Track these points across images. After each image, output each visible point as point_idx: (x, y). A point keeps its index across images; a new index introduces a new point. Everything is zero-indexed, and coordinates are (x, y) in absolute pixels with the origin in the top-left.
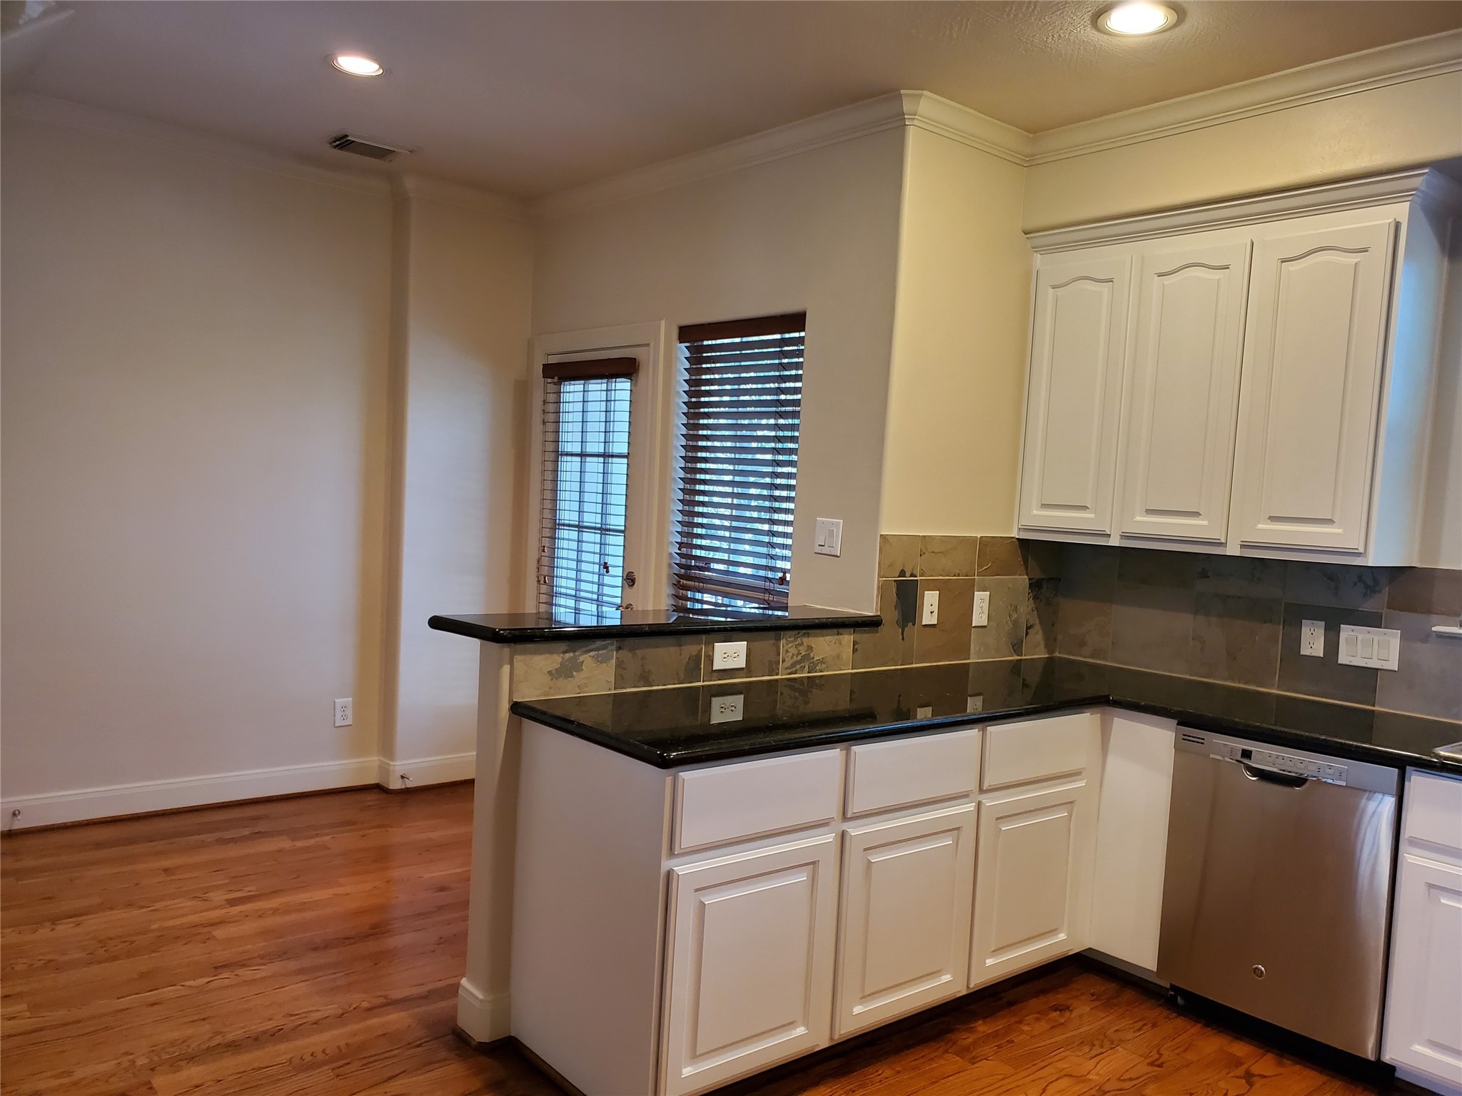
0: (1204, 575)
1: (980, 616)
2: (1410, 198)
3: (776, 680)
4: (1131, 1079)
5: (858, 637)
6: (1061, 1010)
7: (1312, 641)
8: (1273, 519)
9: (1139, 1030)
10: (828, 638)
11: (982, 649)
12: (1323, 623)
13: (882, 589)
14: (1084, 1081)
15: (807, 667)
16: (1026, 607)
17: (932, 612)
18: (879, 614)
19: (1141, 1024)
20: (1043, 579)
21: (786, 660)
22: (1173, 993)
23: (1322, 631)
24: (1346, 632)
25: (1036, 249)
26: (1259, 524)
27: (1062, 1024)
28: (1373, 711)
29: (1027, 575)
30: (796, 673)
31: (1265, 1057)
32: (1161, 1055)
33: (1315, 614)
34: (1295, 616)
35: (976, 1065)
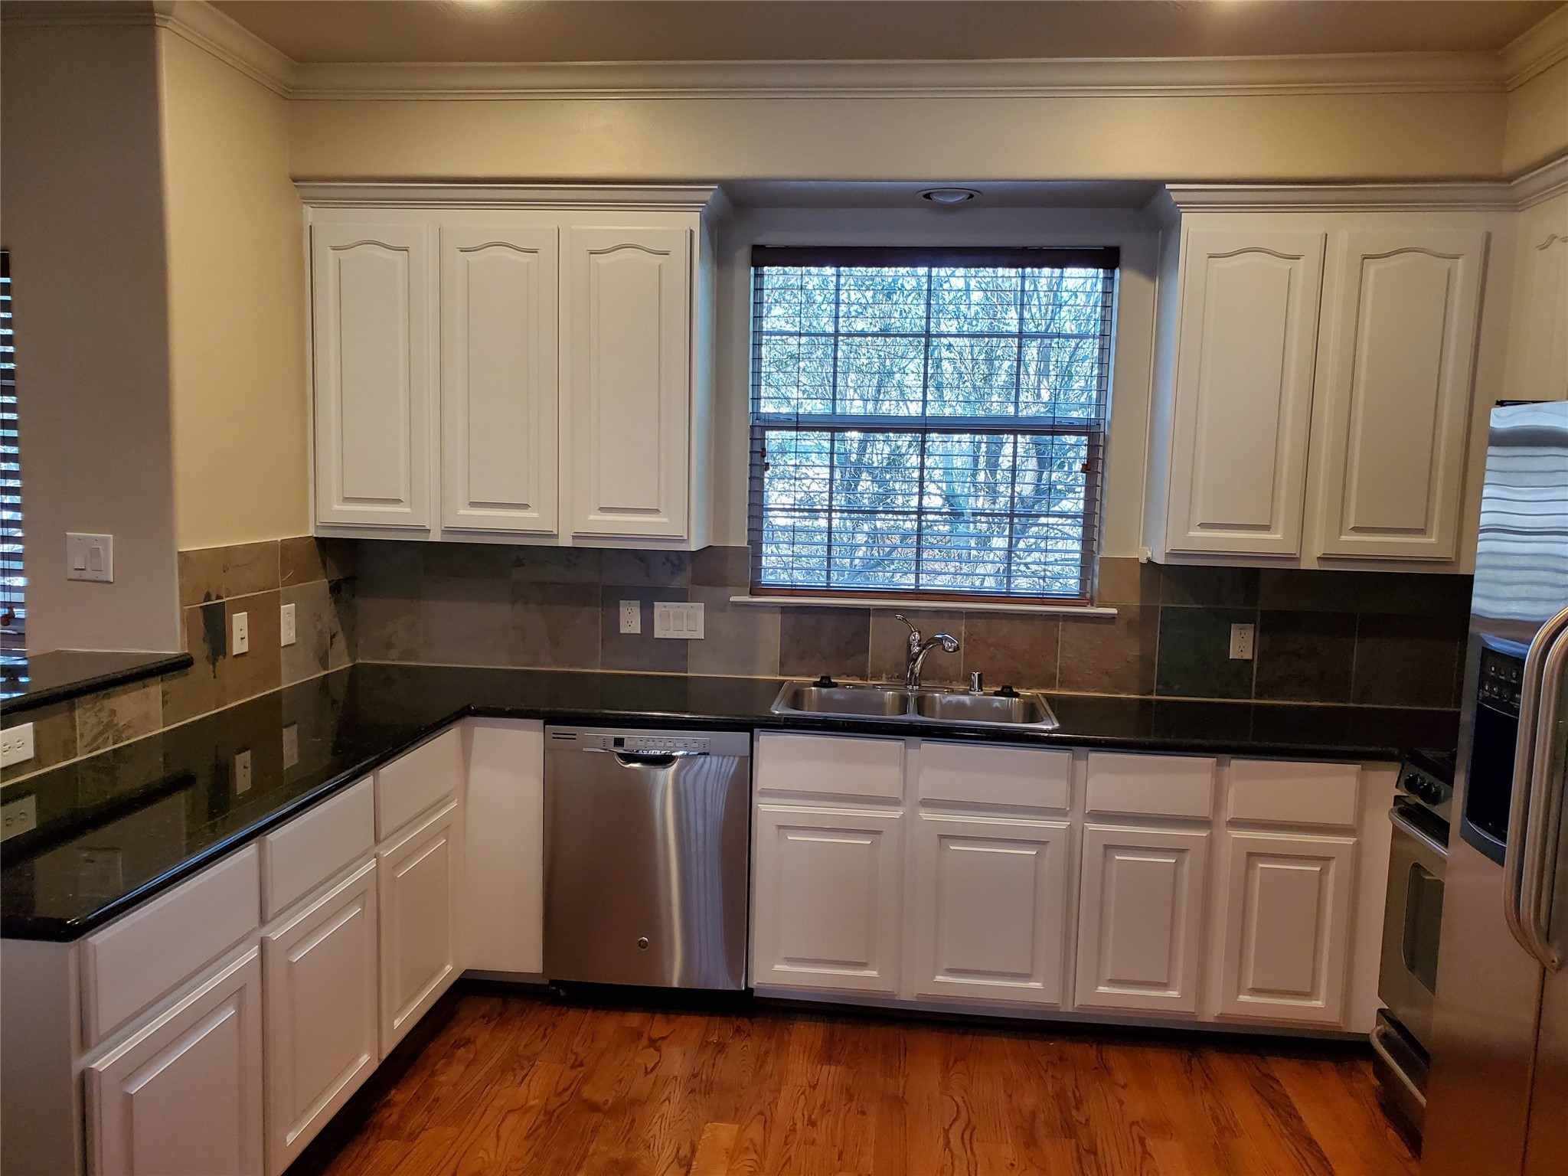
0: (519, 563)
1: (288, 634)
2: (700, 209)
3: (74, 764)
4: (565, 1090)
5: (167, 685)
6: (464, 1045)
7: (630, 621)
8: (603, 509)
9: (544, 1036)
10: (133, 694)
11: (292, 671)
12: (639, 602)
13: (188, 621)
14: (527, 1111)
15: (110, 738)
16: (329, 613)
17: (242, 639)
18: (187, 651)
19: (542, 1030)
20: (339, 581)
21: (85, 734)
22: (554, 988)
23: (638, 610)
24: (659, 608)
25: (306, 200)
26: (590, 514)
27: (473, 1060)
28: (686, 677)
29: (327, 578)
30: (99, 748)
31: (655, 1019)
32: (576, 1054)
33: (630, 593)
34: (611, 597)
35: (417, 1142)
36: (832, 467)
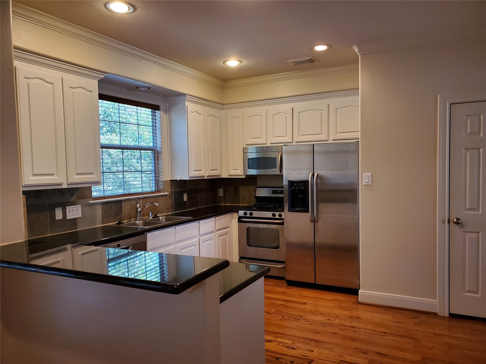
2: (98, 80)
7: (59, 215)
8: (77, 174)
12: (61, 208)
23: (61, 211)
24: (68, 209)
28: (77, 231)
33: (58, 205)
34: (52, 207)
36: (102, 159)
